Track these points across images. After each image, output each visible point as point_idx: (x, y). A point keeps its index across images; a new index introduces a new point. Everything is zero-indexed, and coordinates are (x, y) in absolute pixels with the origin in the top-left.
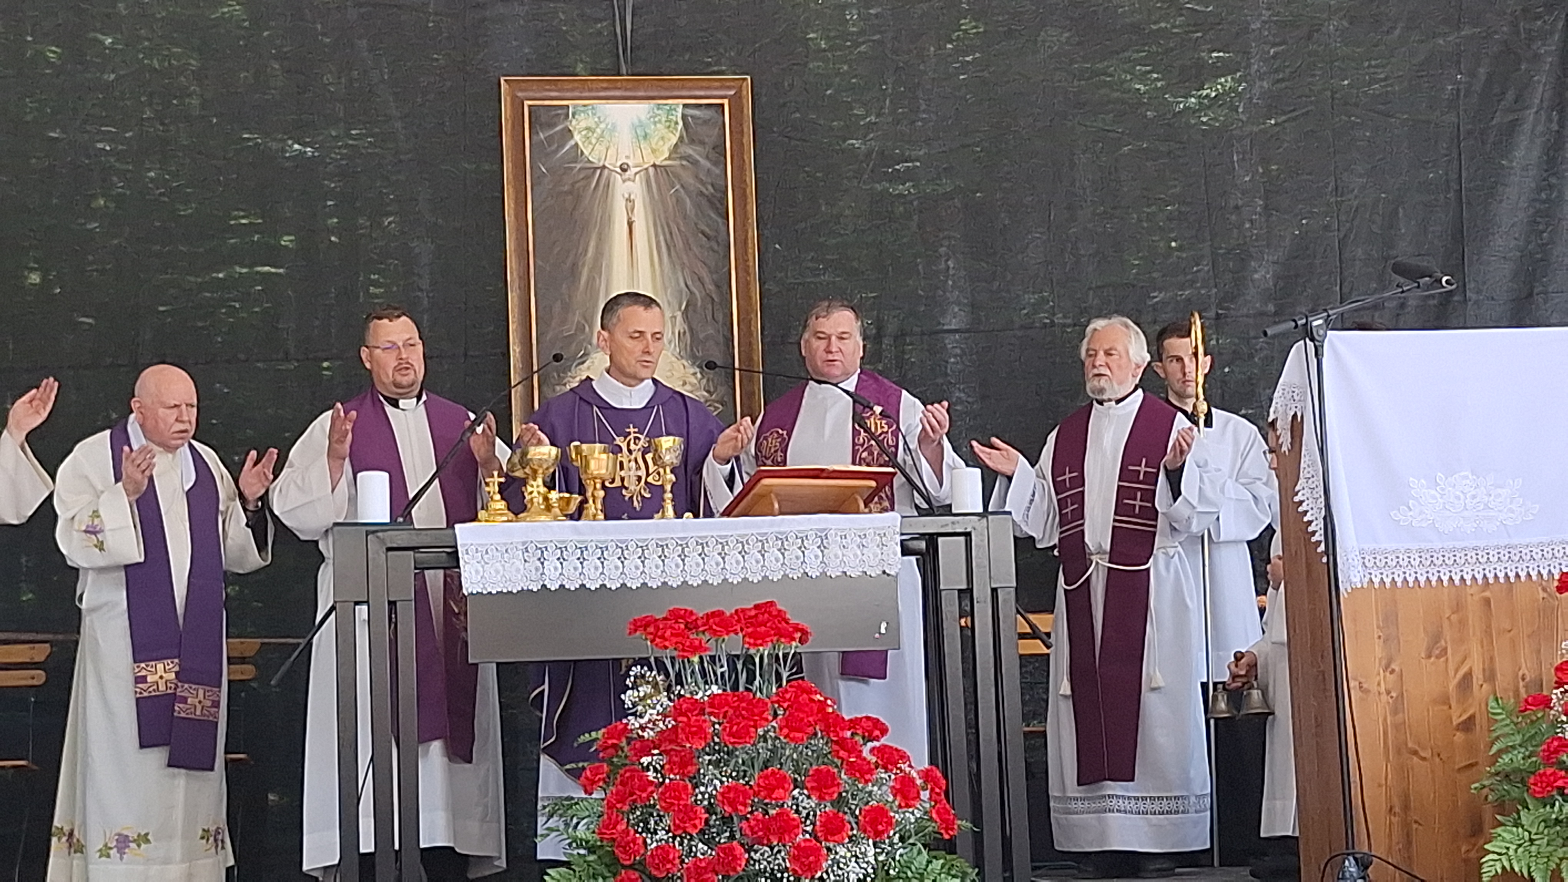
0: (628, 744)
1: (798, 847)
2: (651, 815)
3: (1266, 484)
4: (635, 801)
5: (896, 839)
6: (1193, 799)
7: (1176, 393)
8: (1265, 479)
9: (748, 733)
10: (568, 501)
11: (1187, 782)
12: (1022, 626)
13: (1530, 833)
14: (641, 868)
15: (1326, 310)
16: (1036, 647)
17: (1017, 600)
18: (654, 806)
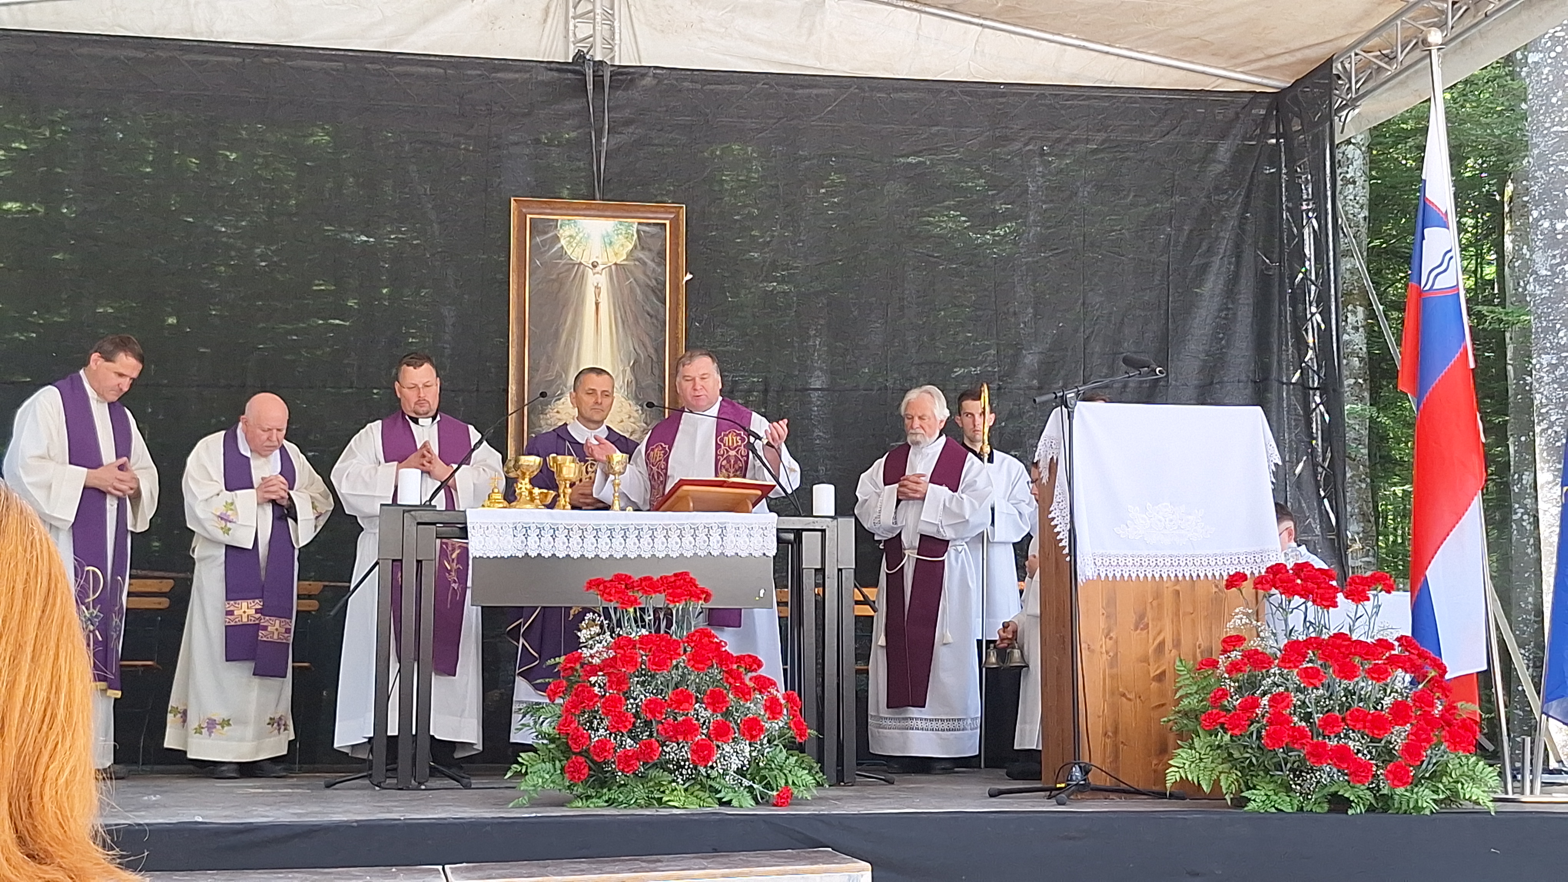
0: (582, 667)
1: (697, 744)
2: (595, 718)
3: (1028, 504)
4: (584, 707)
5: (765, 741)
6: (969, 721)
7: (969, 438)
8: (1027, 502)
9: (665, 664)
10: (546, 495)
11: (966, 709)
12: (858, 596)
13: (1200, 754)
14: (586, 754)
15: (1076, 387)
16: (866, 611)
17: (855, 579)
18: (597, 712)
